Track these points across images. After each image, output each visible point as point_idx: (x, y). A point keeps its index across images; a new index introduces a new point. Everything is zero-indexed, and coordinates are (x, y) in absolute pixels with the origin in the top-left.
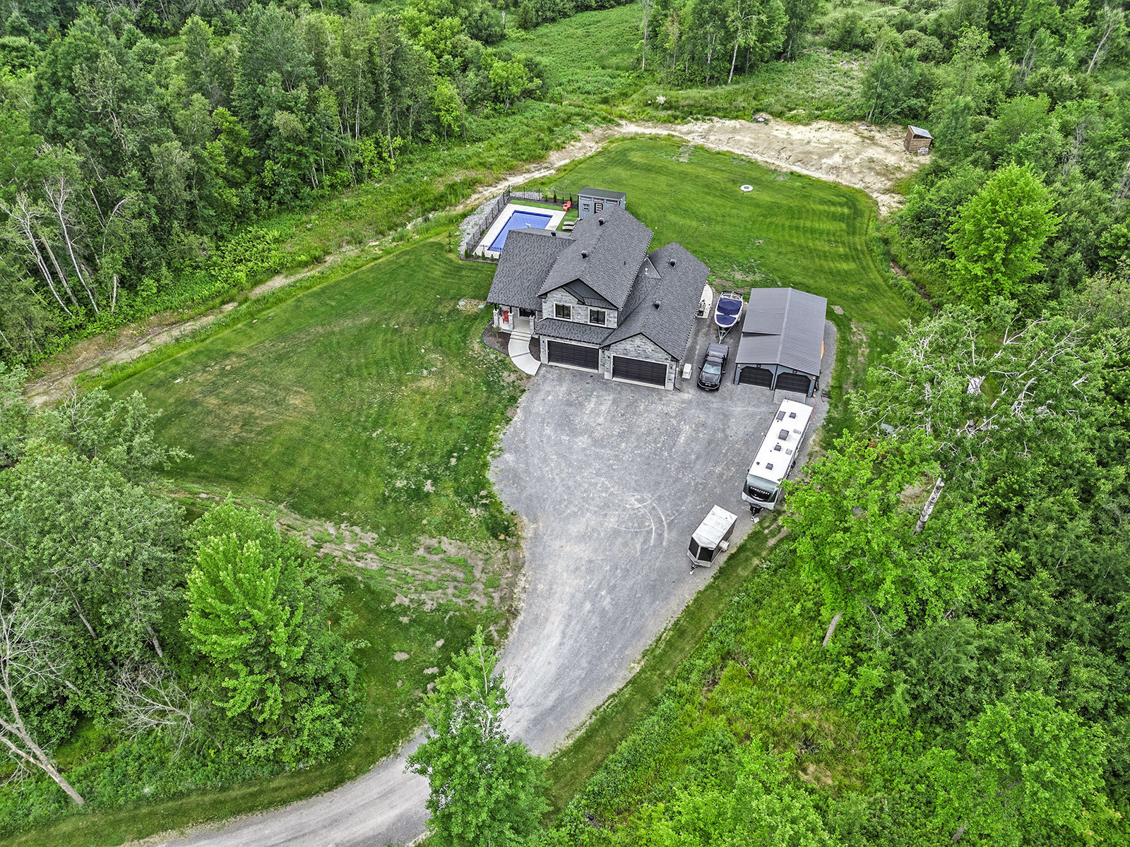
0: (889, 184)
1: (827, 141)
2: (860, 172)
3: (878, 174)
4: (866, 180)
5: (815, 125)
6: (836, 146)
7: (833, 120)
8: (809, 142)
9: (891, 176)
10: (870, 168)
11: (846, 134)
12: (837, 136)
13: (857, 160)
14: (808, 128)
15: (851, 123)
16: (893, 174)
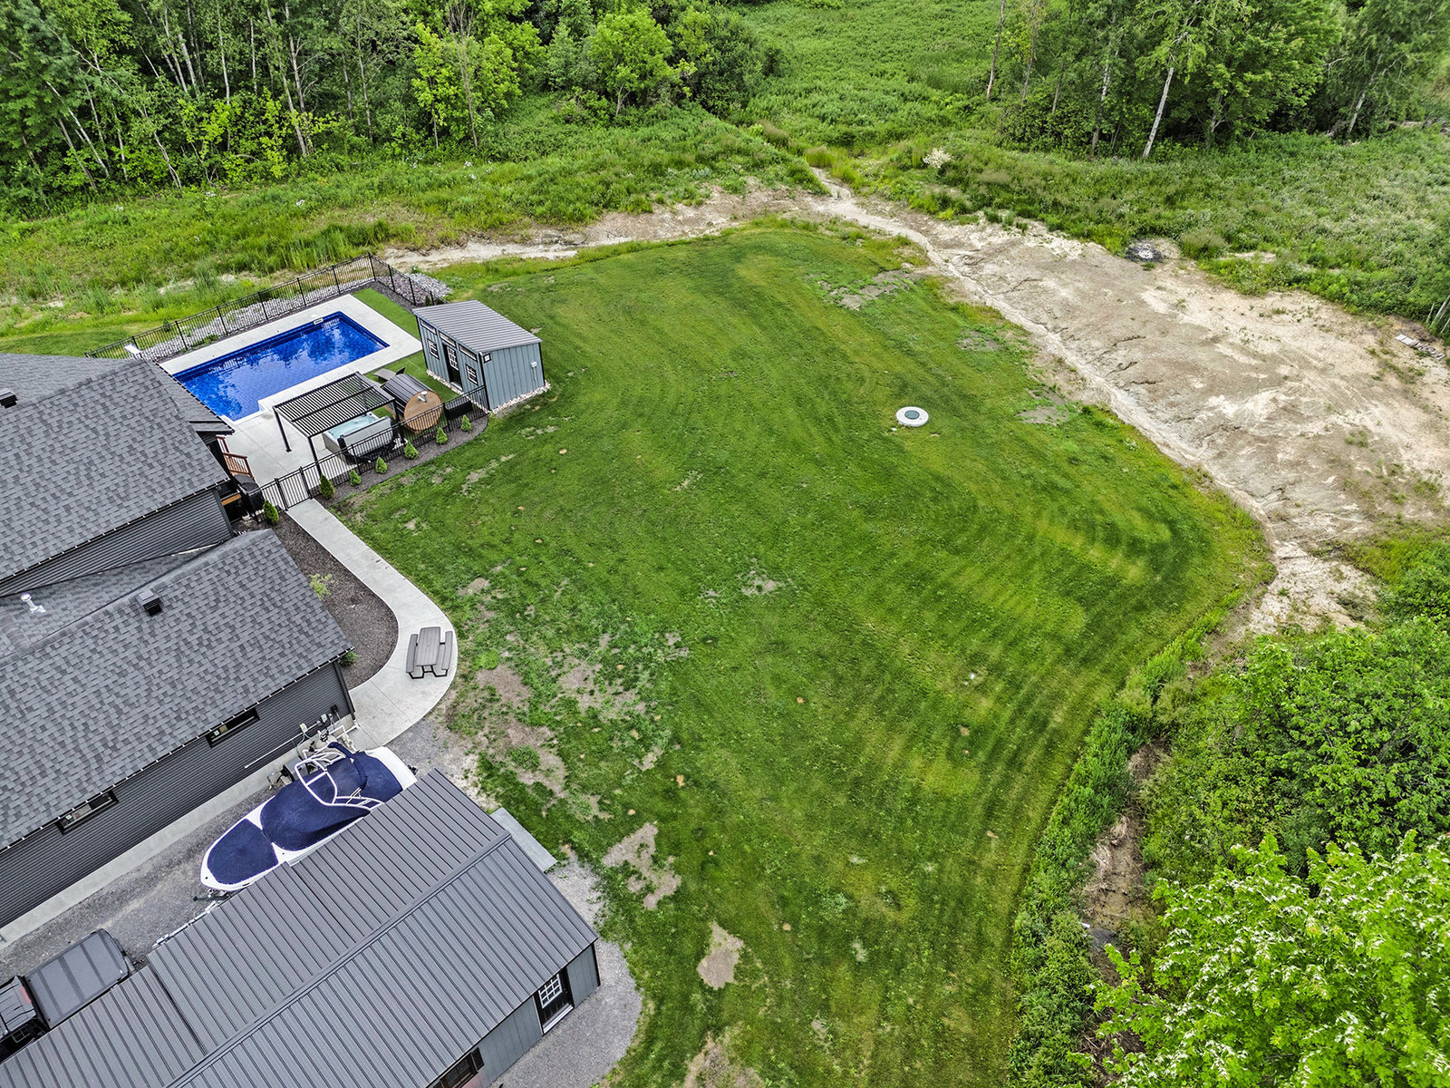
0: (1360, 527)
1: (1269, 348)
2: (1293, 465)
3: (1345, 486)
4: (1297, 494)
5: (1273, 300)
6: (1284, 370)
7: (1336, 299)
8: (1215, 340)
9: (1387, 507)
10: (1335, 462)
11: (1344, 345)
12: (1312, 345)
13: (1315, 428)
14: (1244, 304)
15: (1381, 319)
16: (1397, 501)
